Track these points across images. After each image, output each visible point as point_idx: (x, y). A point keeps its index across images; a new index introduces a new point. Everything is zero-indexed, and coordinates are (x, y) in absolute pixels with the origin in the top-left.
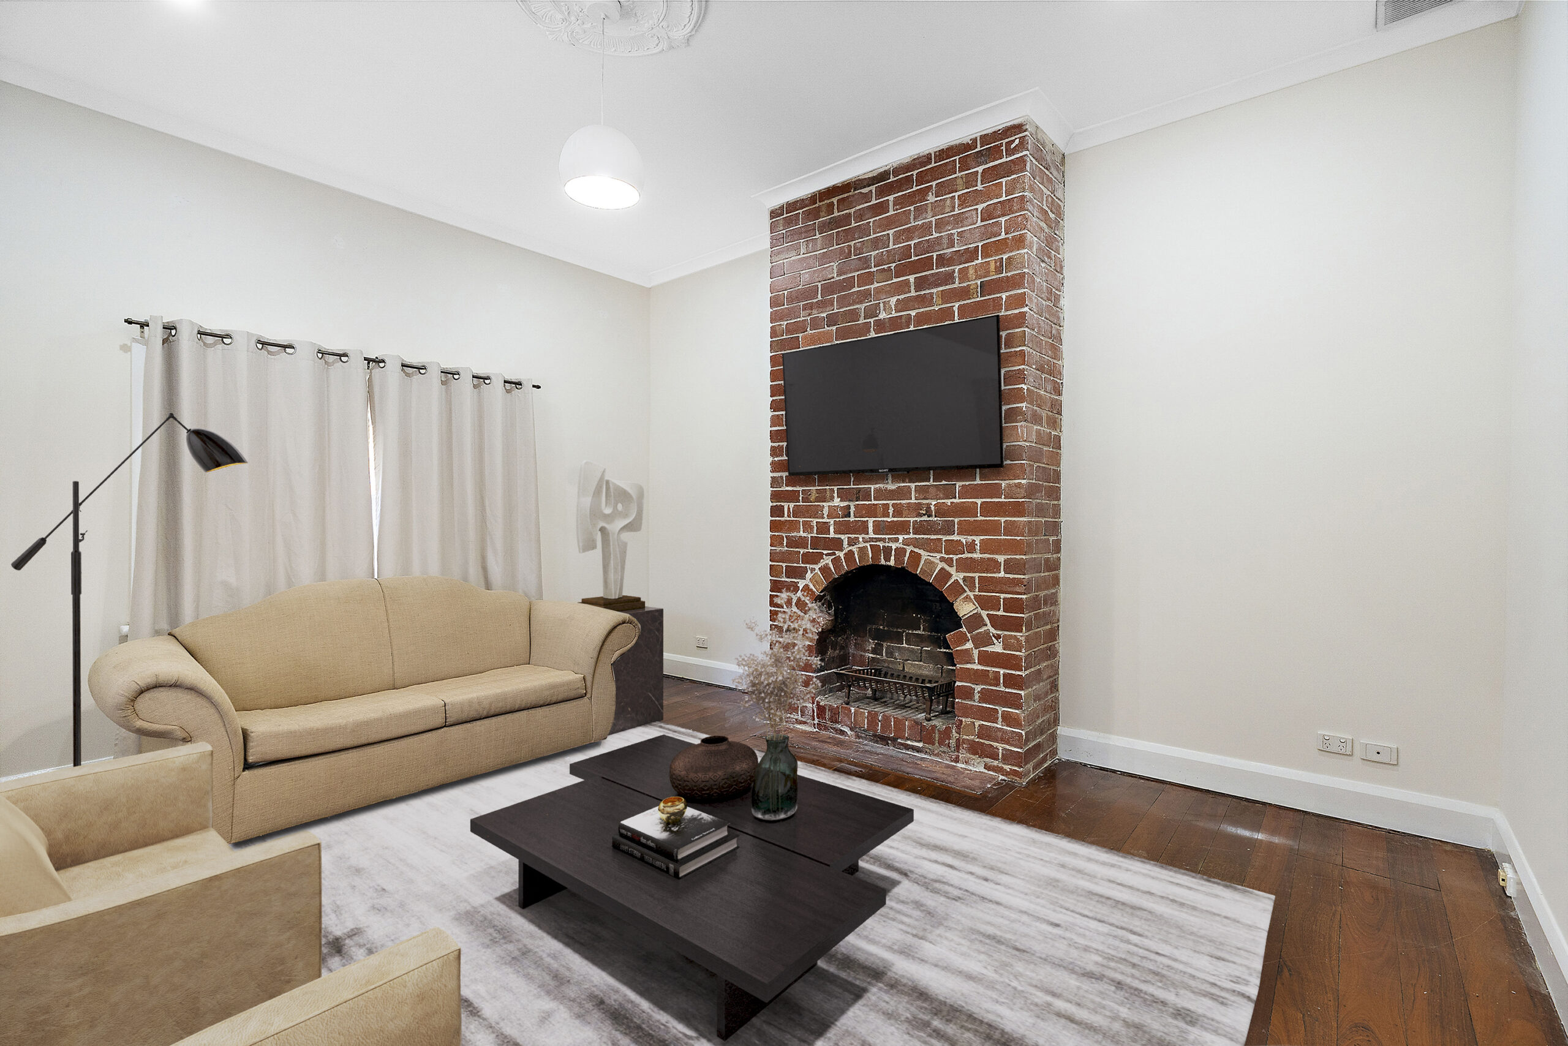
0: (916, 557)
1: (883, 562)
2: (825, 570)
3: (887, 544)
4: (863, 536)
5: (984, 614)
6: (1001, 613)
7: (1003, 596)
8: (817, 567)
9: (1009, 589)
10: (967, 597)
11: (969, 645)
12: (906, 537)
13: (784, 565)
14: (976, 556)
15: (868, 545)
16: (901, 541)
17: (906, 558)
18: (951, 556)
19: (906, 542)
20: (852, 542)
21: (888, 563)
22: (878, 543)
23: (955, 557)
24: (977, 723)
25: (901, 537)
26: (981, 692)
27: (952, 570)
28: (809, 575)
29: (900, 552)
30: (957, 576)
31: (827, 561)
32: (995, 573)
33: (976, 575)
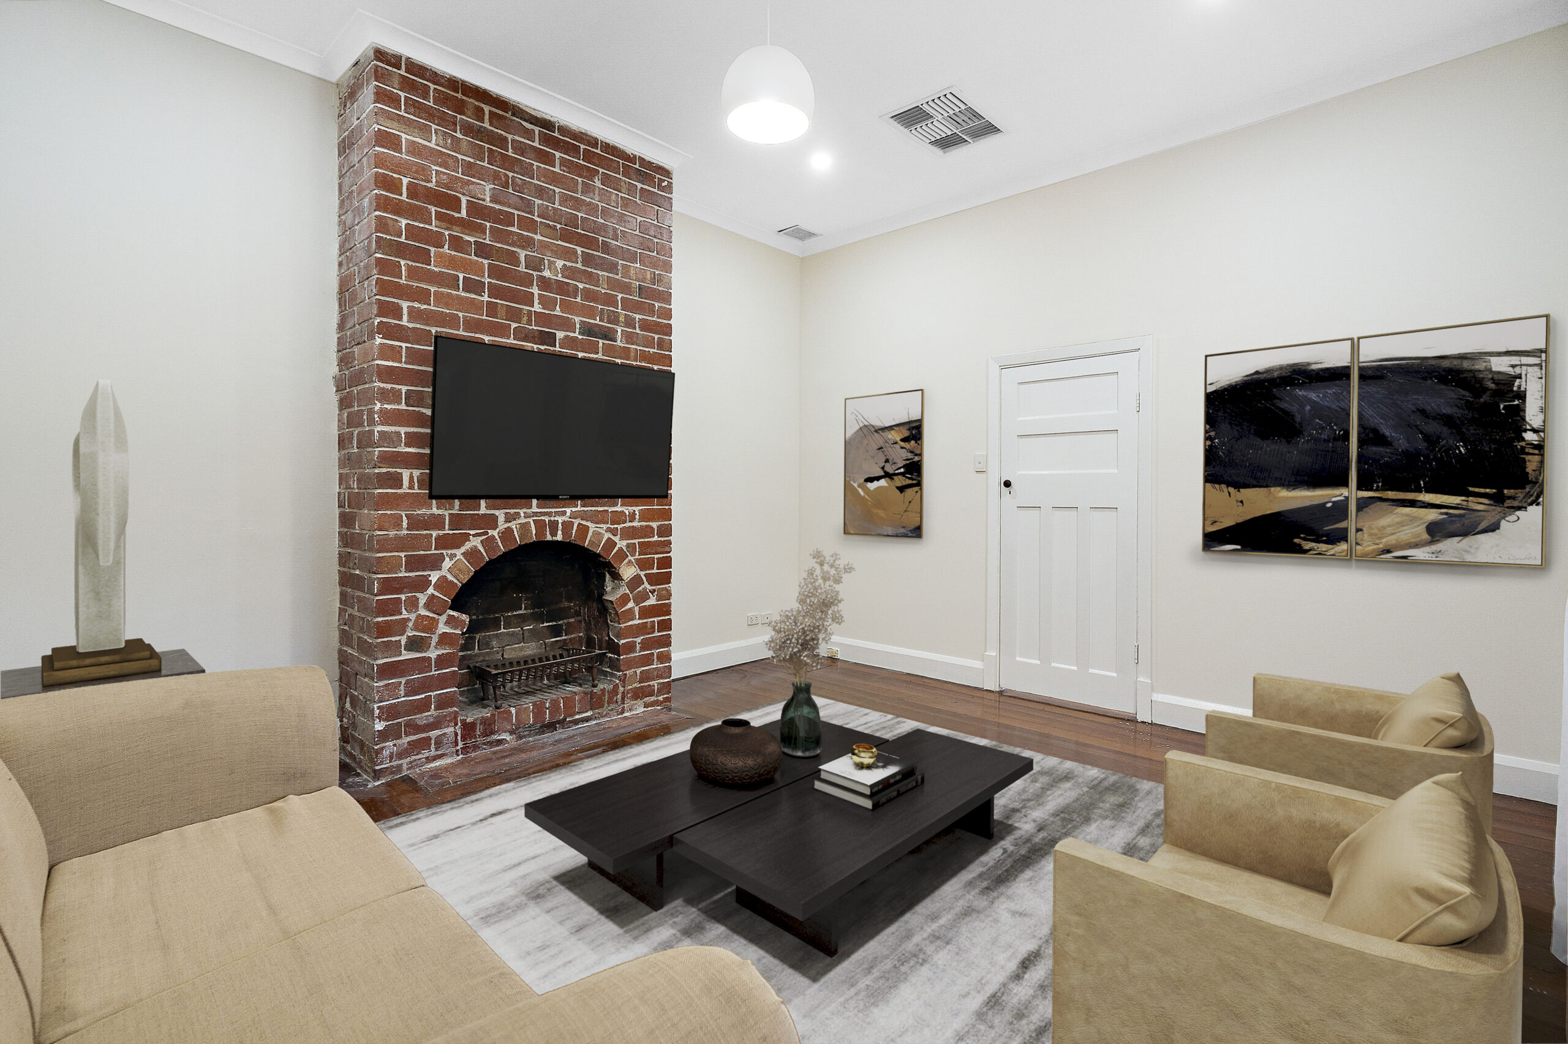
0: (583, 530)
1: (549, 538)
2: (472, 555)
3: (552, 519)
4: (525, 510)
5: (642, 574)
6: (655, 571)
7: (656, 556)
8: (459, 553)
9: (662, 550)
10: (630, 561)
11: (631, 604)
12: (574, 509)
13: (402, 554)
14: (636, 524)
15: (531, 520)
16: (568, 514)
17: (574, 532)
18: (616, 526)
19: (574, 516)
20: (509, 518)
21: (554, 538)
22: (543, 518)
23: (619, 527)
24: (639, 671)
25: (568, 511)
26: (641, 643)
27: (616, 539)
28: (447, 564)
29: (567, 526)
30: (621, 544)
31: (476, 542)
32: (651, 537)
33: (636, 541)
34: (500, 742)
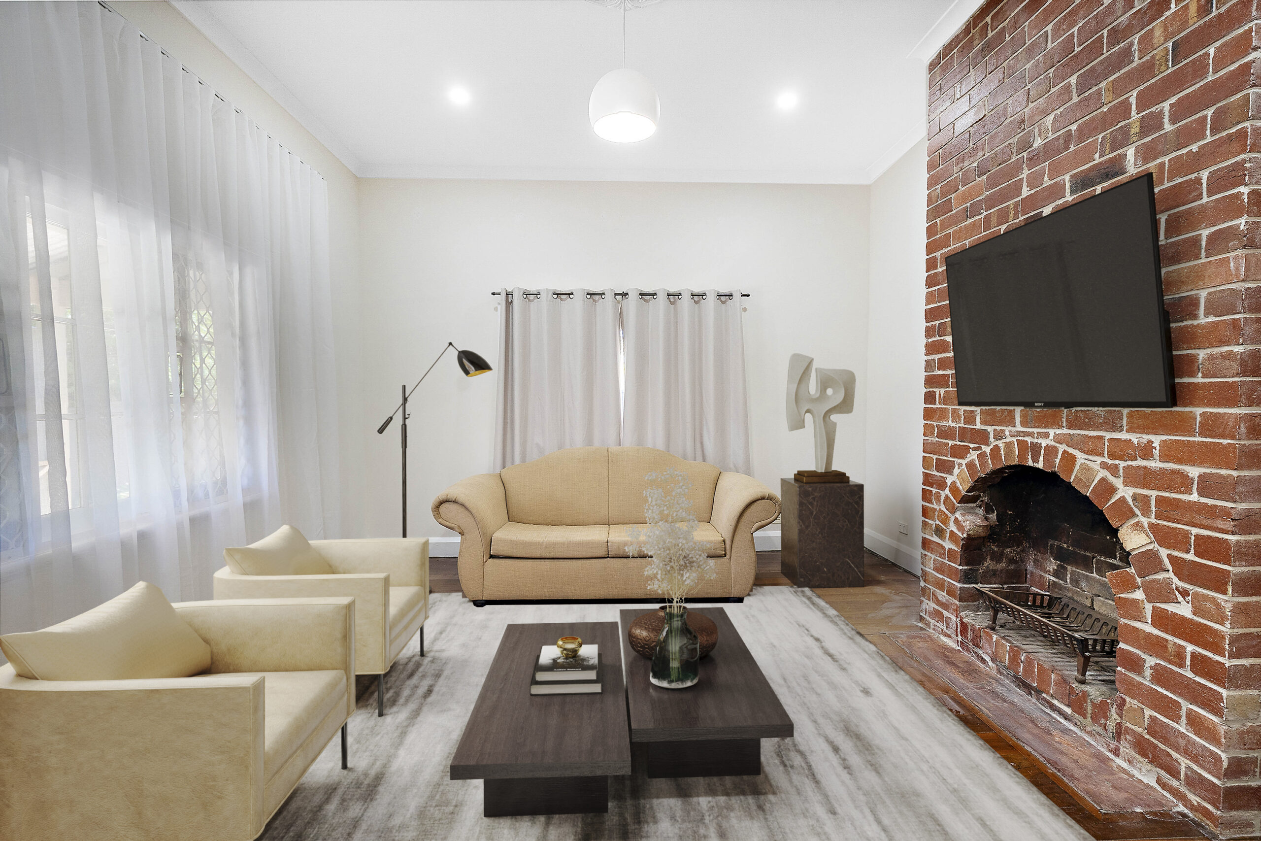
0: (1069, 460)
1: (1030, 463)
2: (970, 466)
3: (1035, 441)
4: (1010, 428)
5: (1164, 553)
6: (1191, 556)
7: (1195, 531)
8: (964, 462)
9: (1206, 522)
10: (1137, 524)
11: (1139, 595)
12: (1058, 431)
13: (935, 457)
14: (1154, 464)
15: (1014, 439)
16: (1051, 437)
17: (1058, 461)
18: (1117, 462)
19: (1059, 439)
20: (999, 436)
21: (1036, 465)
22: (1026, 439)
23: (1122, 464)
24: (1148, 712)
25: (1052, 432)
26: (1155, 668)
27: (1118, 483)
28: (956, 471)
29: (1051, 451)
30: (1125, 492)
31: (973, 456)
32: (1182, 493)
33: (1154, 494)
34: (983, 661)
